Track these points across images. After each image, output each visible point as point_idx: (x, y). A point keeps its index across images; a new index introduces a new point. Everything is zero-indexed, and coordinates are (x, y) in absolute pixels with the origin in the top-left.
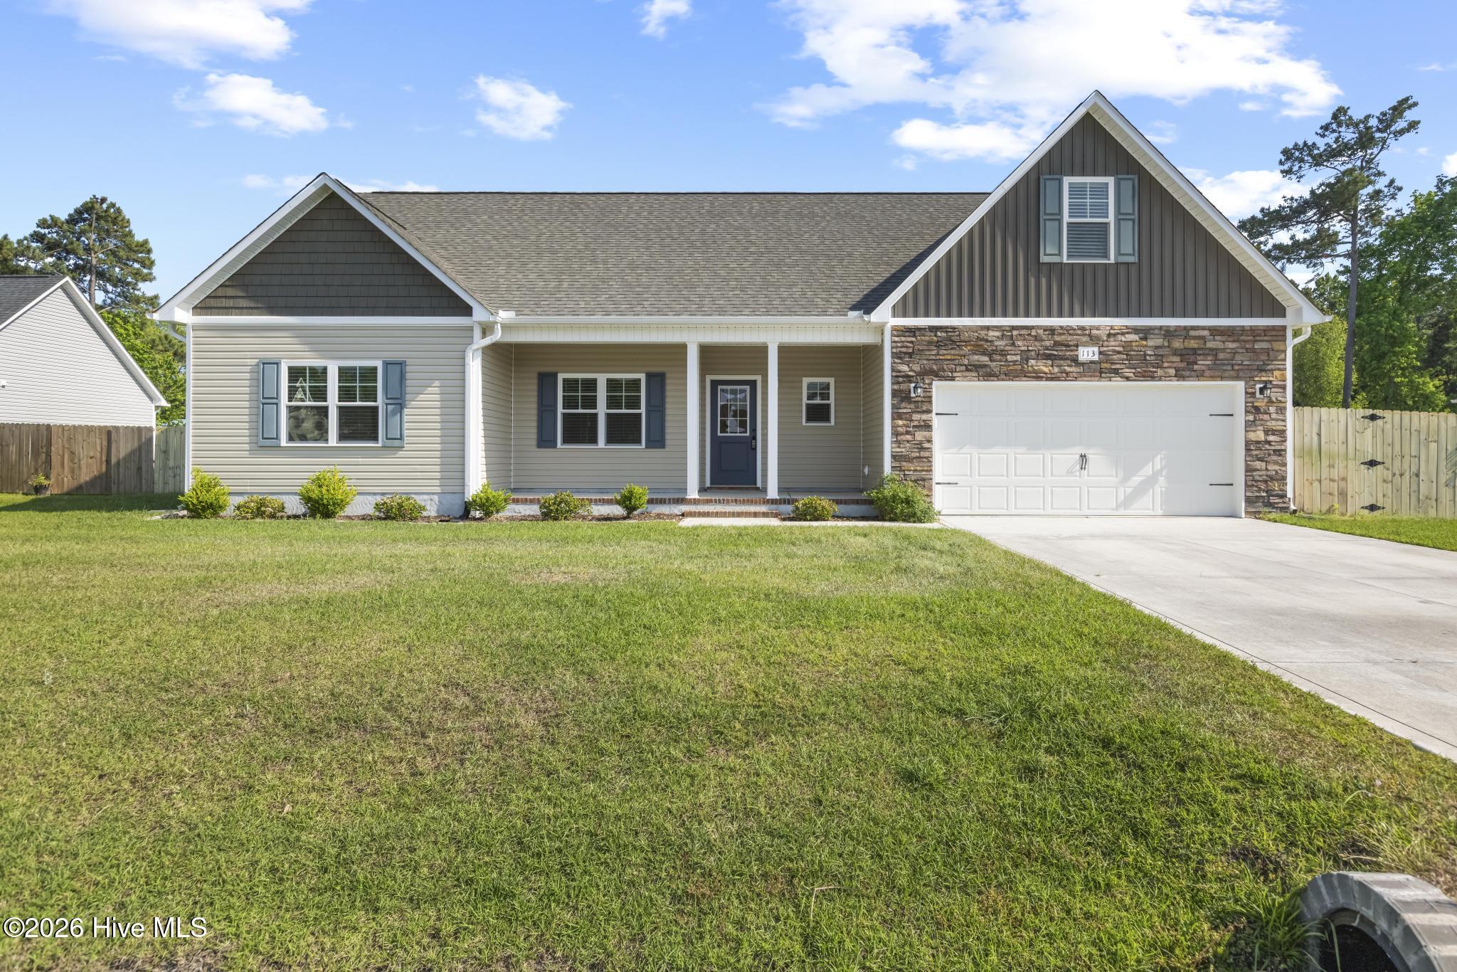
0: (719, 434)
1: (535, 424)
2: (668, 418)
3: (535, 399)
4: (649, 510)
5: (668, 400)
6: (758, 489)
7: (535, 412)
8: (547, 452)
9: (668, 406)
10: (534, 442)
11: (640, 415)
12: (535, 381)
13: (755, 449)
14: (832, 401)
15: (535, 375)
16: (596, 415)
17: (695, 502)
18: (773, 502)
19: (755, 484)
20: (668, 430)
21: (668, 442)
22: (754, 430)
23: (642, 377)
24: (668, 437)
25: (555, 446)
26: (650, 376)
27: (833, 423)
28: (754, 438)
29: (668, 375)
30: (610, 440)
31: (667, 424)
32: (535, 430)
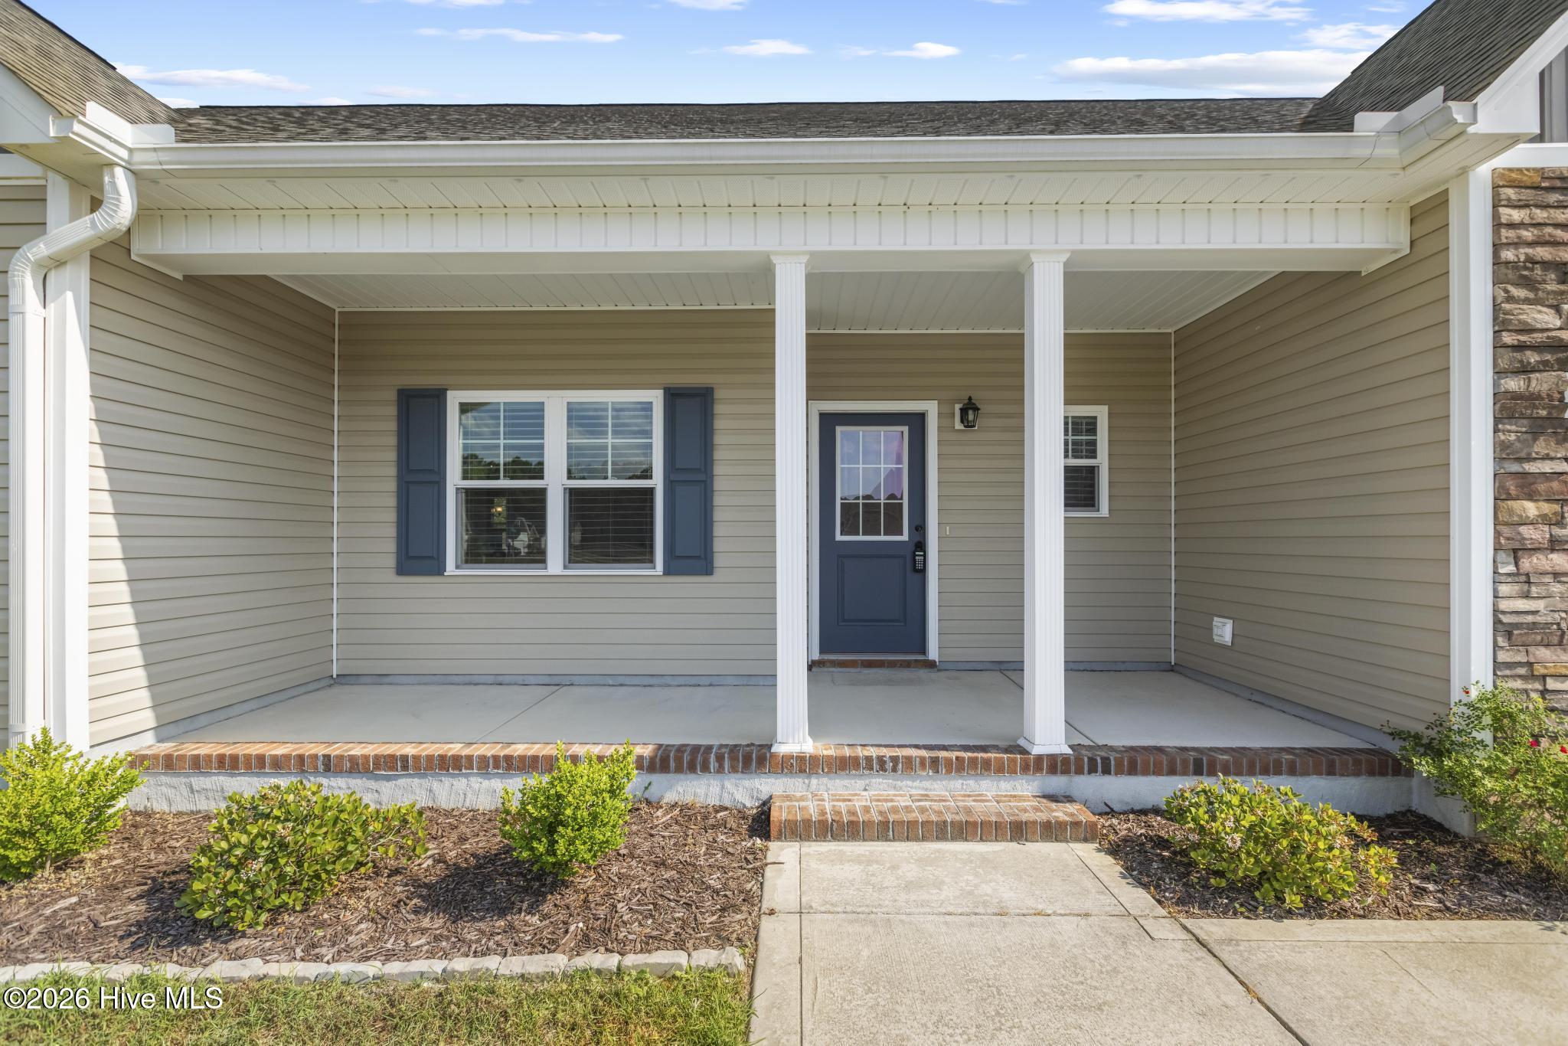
0: (839, 537)
1: (391, 516)
2: (719, 500)
3: (392, 456)
4: (653, 793)
5: (718, 455)
6: (931, 665)
7: (392, 486)
8: (421, 586)
9: (719, 469)
10: (391, 561)
11: (650, 492)
12: (392, 410)
13: (922, 571)
14: (1102, 460)
15: (392, 395)
16: (542, 492)
17: (804, 766)
18: (1055, 765)
19: (923, 649)
20: (719, 530)
21: (719, 560)
22: (919, 528)
23: (655, 398)
24: (719, 545)
25: (439, 569)
26: (674, 397)
27: (1104, 510)
28: (921, 546)
29: (719, 394)
30: (577, 553)
31: (718, 515)
32: (391, 531)
